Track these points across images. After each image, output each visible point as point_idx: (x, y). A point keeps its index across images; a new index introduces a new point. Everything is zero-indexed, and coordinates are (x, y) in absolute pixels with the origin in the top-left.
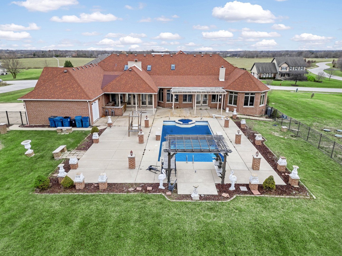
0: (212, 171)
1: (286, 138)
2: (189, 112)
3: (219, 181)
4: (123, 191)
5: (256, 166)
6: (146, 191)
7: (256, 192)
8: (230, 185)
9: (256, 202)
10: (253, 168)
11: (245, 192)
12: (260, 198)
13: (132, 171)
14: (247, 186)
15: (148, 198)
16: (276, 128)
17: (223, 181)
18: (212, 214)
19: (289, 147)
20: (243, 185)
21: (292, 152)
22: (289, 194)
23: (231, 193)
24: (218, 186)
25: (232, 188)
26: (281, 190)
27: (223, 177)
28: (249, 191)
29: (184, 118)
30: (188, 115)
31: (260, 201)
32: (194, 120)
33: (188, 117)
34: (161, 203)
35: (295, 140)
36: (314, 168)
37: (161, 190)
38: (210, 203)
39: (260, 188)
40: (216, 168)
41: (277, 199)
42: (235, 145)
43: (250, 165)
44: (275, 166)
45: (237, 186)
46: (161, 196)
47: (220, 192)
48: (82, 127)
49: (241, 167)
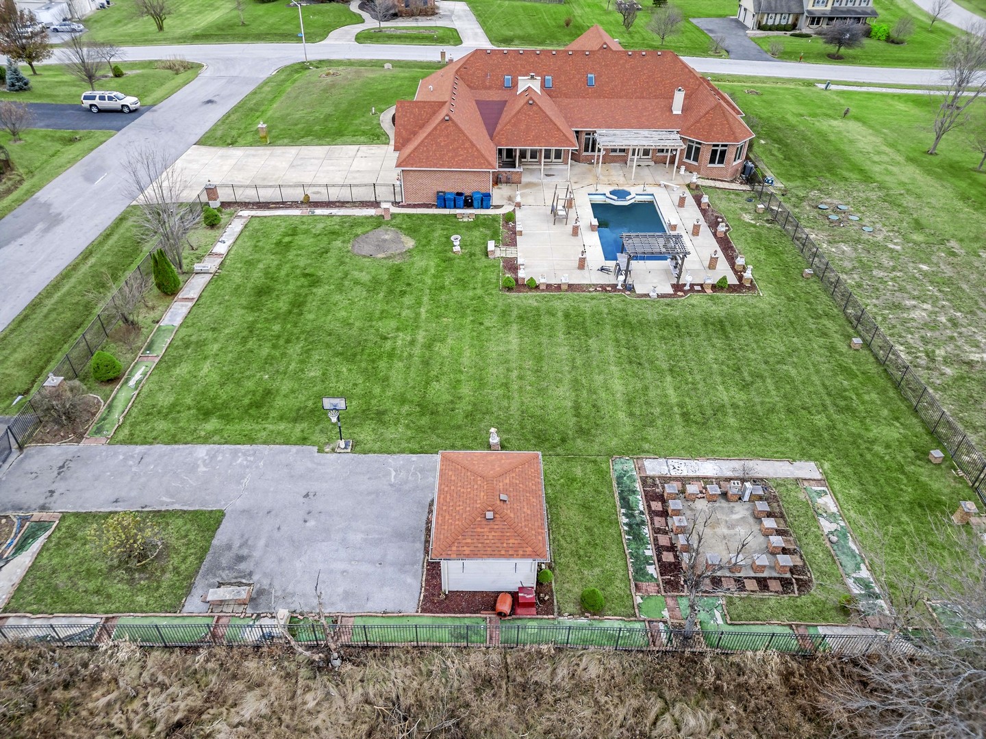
0: (667, 271)
1: (758, 224)
2: (621, 172)
3: (675, 281)
4: (584, 291)
5: (712, 264)
6: (606, 291)
7: (709, 291)
8: (685, 285)
9: (707, 299)
10: (709, 268)
11: (698, 291)
12: (711, 296)
13: (582, 271)
14: (701, 285)
15: (611, 297)
16: (750, 206)
17: (678, 281)
18: (670, 308)
19: (758, 238)
20: (698, 285)
21: (758, 246)
22: (740, 292)
23: (686, 292)
24: (673, 286)
25: (687, 288)
26: (732, 289)
27: (679, 277)
28: (703, 290)
29: (616, 188)
30: (621, 180)
31: (712, 298)
32: (633, 191)
33: (623, 185)
34: (624, 301)
35: (768, 228)
36: (775, 266)
37: (619, 290)
38: (668, 300)
39: (714, 287)
40: (672, 268)
41: (727, 296)
42: (692, 238)
43: (707, 263)
44: (733, 265)
45: (692, 285)
46: (621, 295)
47: (676, 291)
48: (482, 208)
49: (697, 266)
